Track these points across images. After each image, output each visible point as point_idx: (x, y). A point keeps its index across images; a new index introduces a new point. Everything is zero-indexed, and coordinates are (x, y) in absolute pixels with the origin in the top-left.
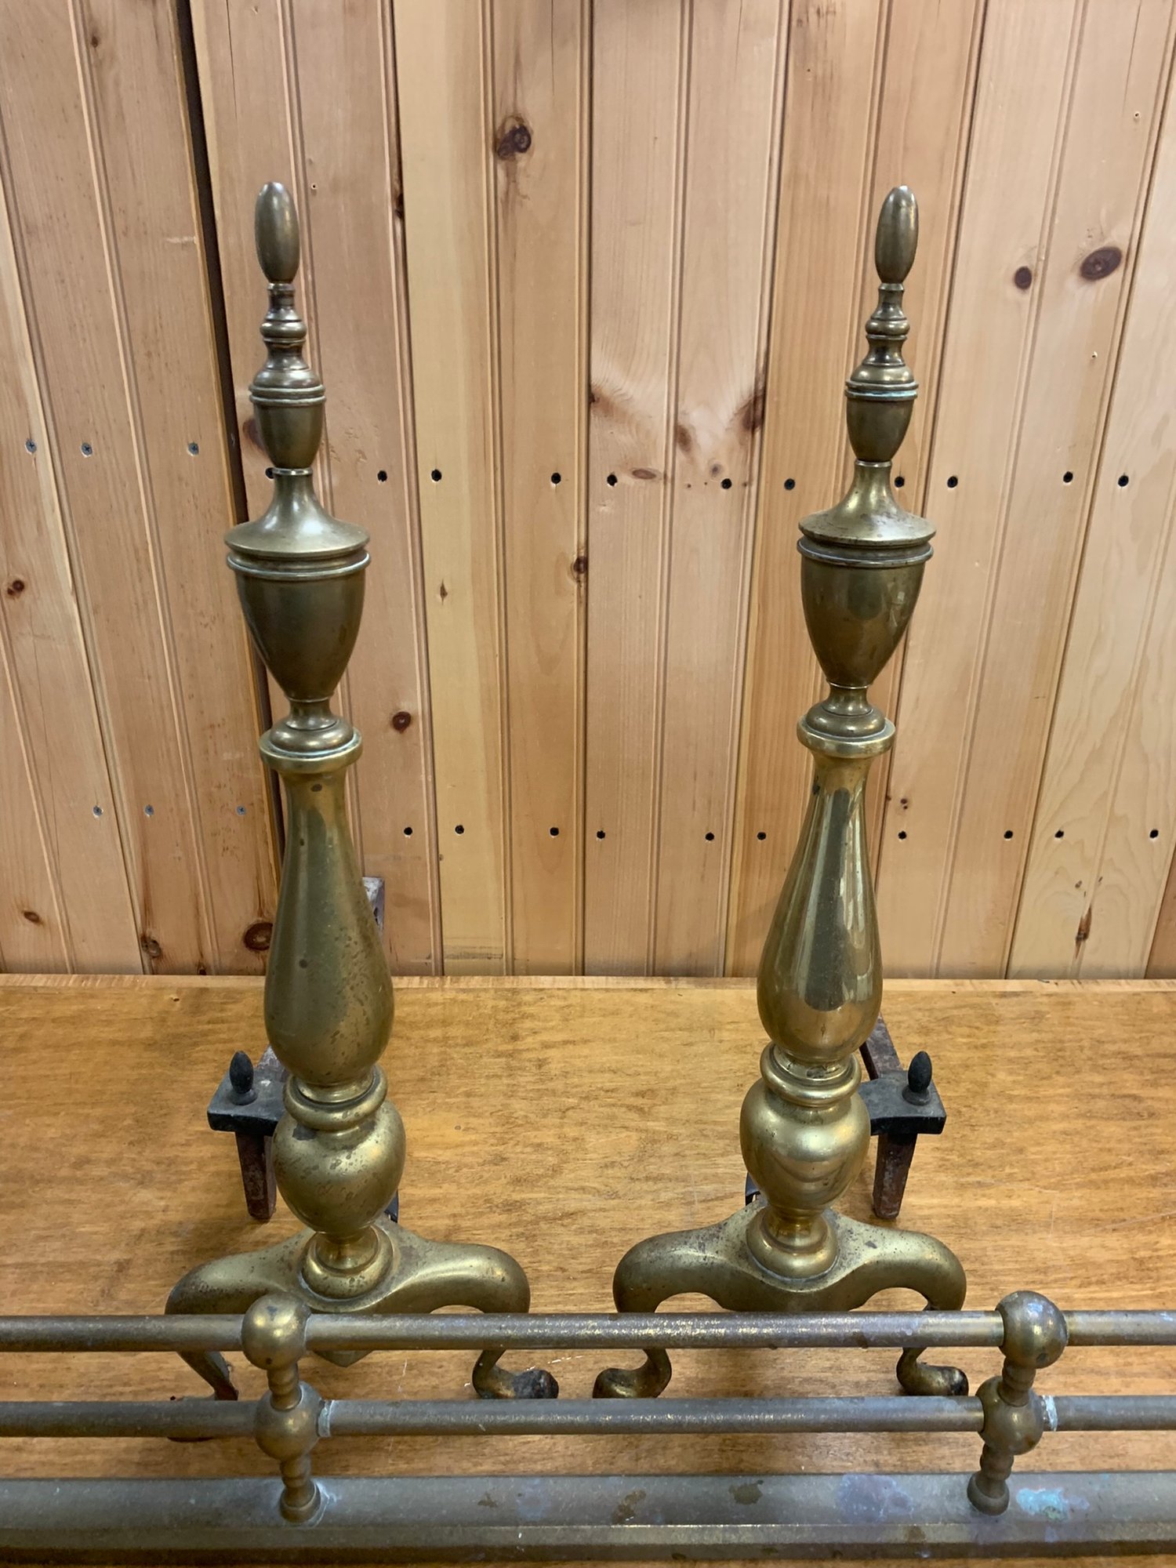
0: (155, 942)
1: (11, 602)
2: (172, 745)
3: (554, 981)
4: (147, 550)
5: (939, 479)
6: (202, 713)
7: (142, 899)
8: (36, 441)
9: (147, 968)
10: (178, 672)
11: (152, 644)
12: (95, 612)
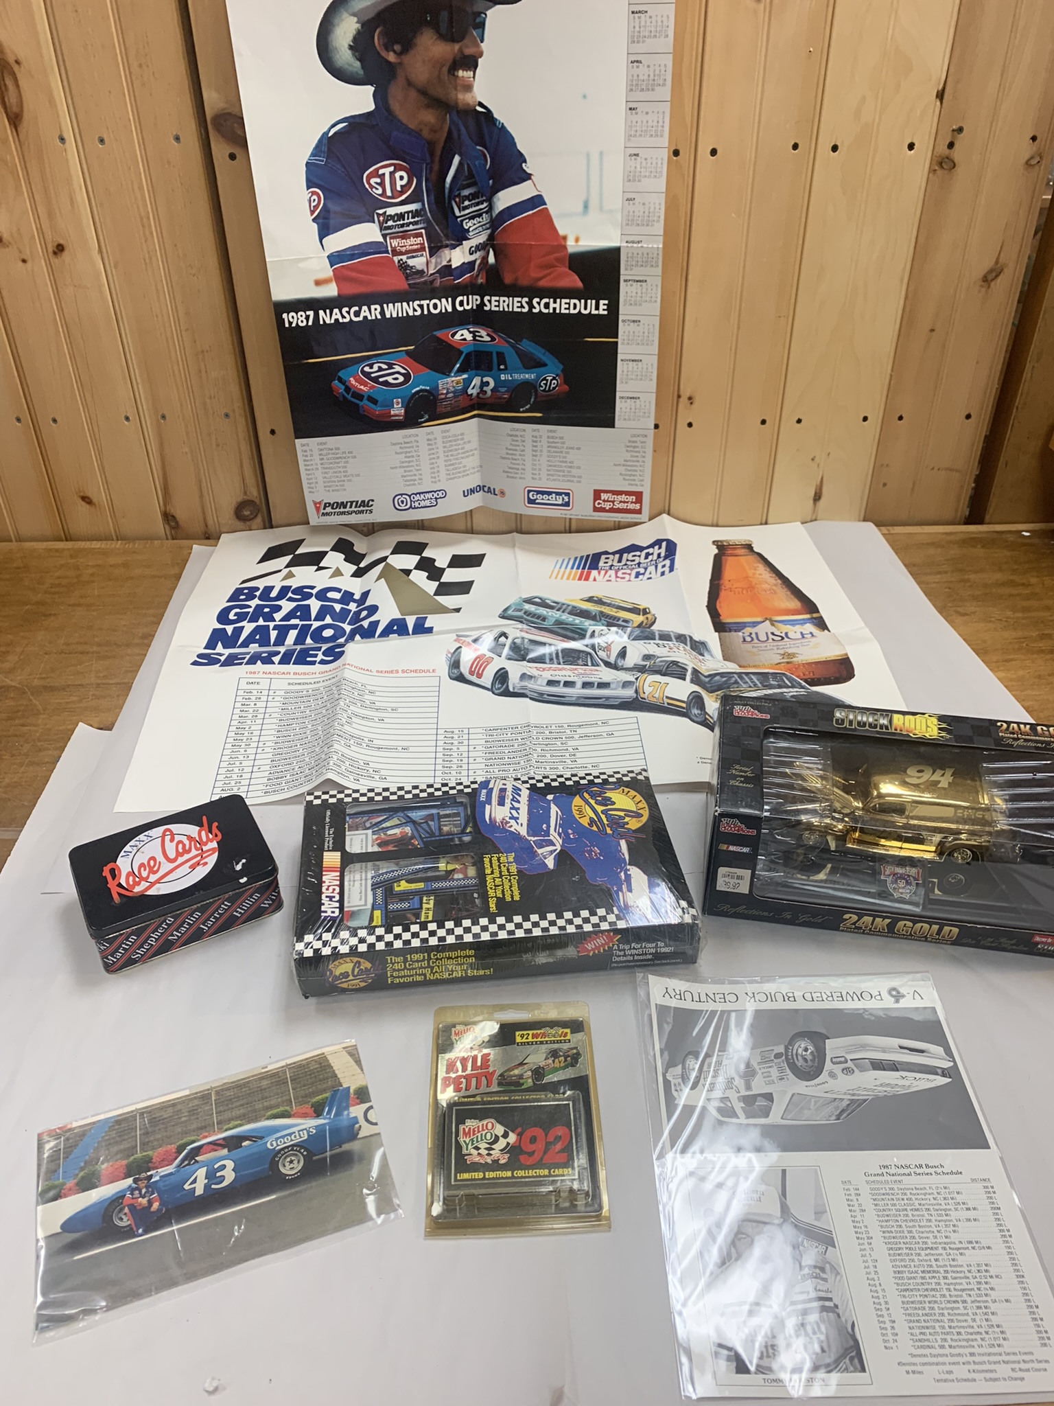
0: (173, 516)
1: (56, 260)
2: (176, 368)
4: (149, 218)
5: (704, 150)
6: (195, 342)
7: (162, 482)
8: (65, 136)
9: (169, 537)
10: (177, 312)
11: (157, 290)
12: (116, 267)
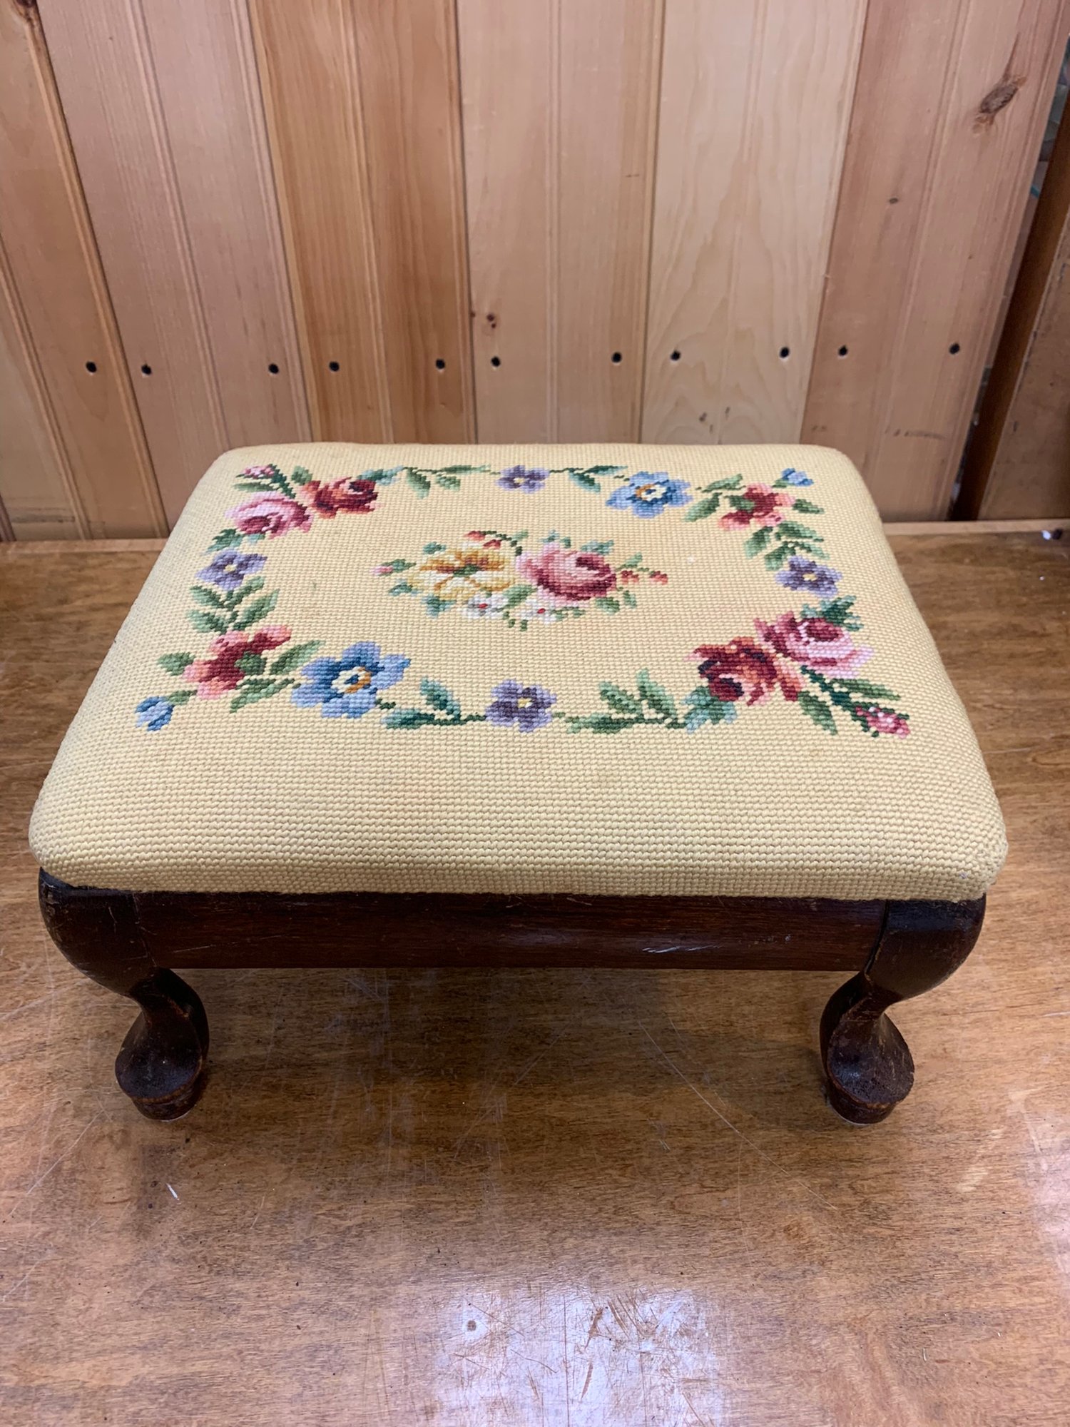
3: (130, 545)
